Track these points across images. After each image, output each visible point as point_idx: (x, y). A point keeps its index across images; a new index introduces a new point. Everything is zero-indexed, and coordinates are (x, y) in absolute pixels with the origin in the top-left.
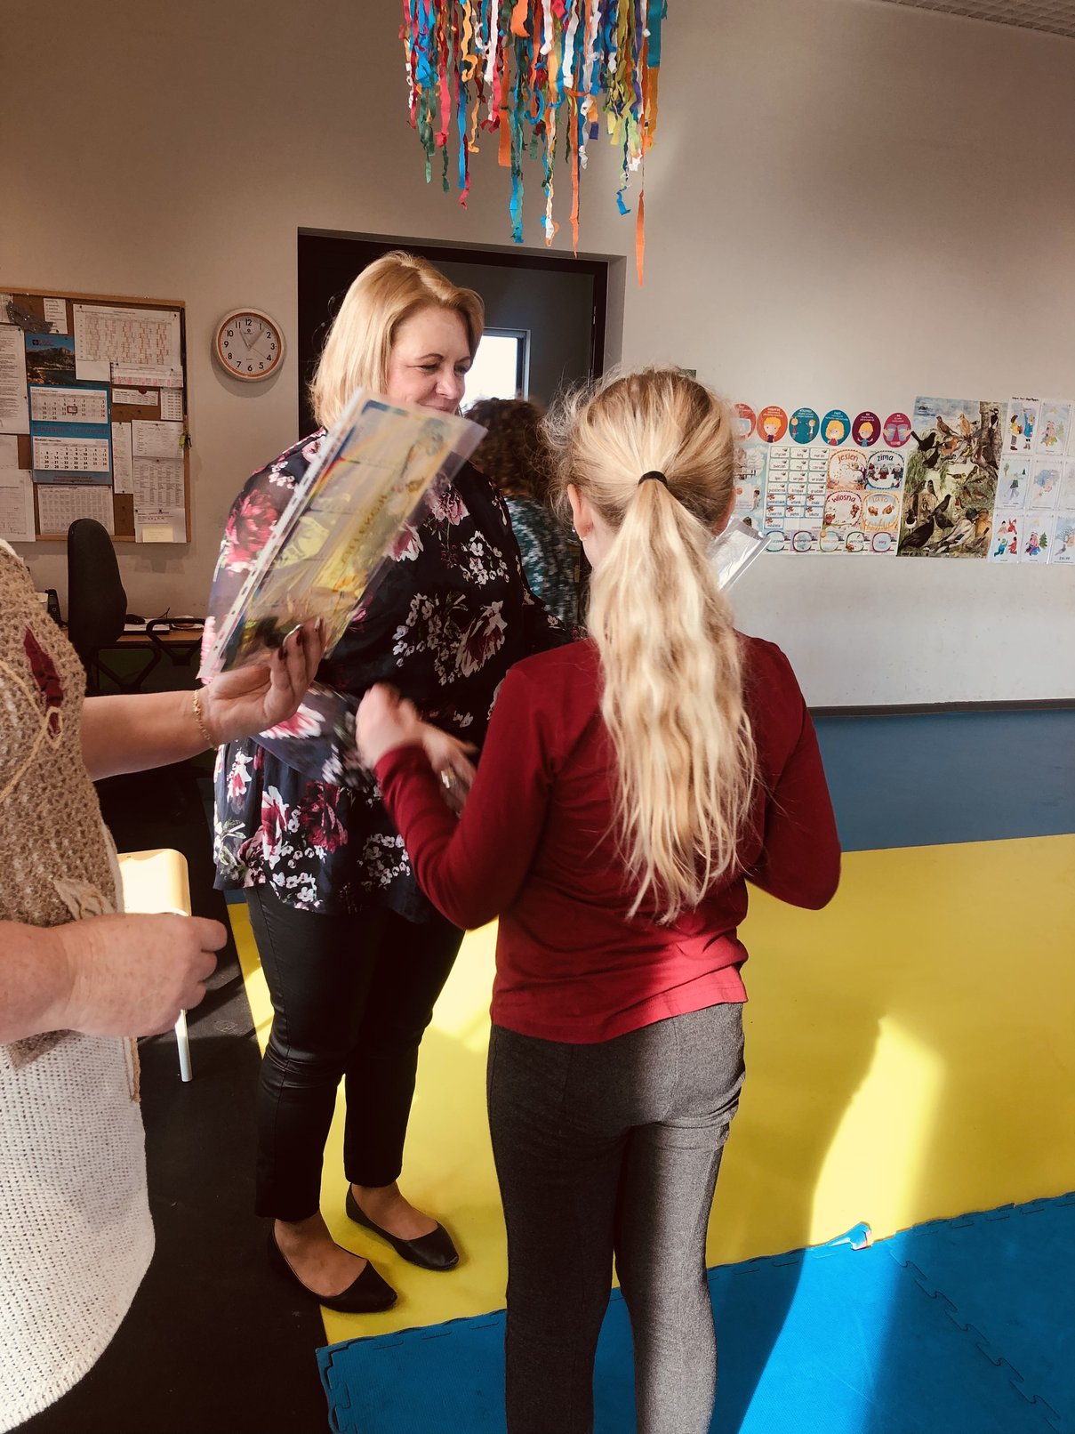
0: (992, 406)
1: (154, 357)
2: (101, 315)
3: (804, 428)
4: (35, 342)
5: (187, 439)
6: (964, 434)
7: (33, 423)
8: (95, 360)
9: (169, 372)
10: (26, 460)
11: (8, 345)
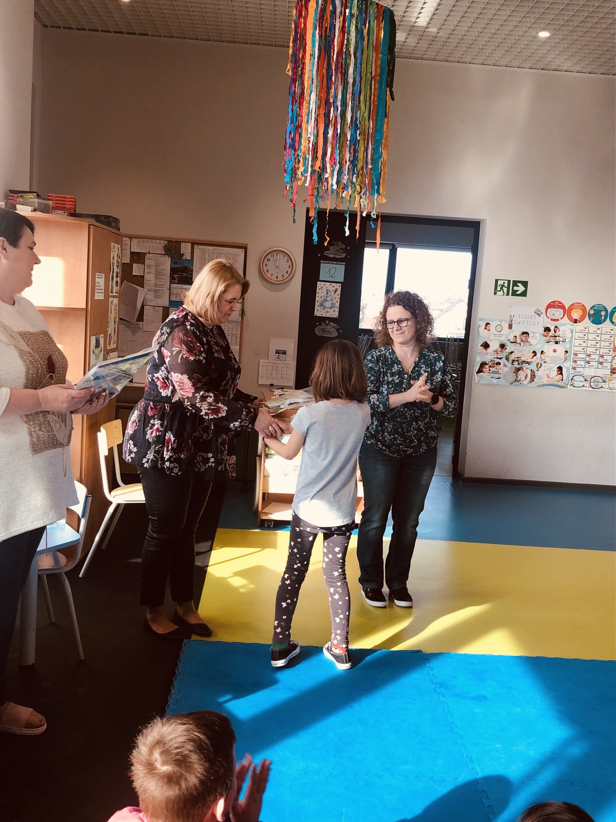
2: (207, 251)
3: (598, 316)
4: (176, 263)
5: (243, 312)
7: (170, 301)
11: (163, 264)
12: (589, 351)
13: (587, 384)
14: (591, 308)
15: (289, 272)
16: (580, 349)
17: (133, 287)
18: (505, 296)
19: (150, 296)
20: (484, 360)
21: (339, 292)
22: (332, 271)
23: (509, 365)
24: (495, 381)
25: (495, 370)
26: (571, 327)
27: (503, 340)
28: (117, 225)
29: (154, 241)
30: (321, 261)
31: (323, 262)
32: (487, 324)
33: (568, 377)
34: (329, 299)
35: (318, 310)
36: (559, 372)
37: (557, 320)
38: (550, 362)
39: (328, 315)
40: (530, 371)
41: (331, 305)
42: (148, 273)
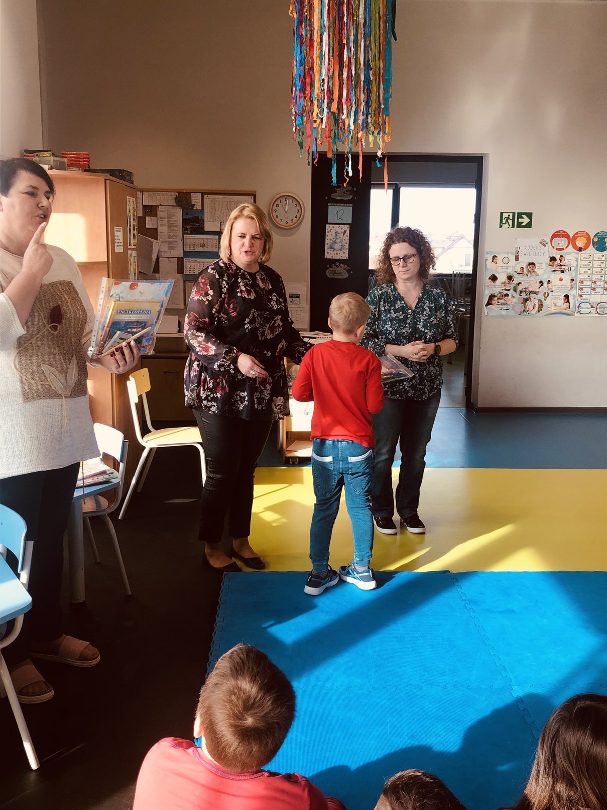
2: (217, 199)
3: (602, 243)
4: (187, 214)
7: (184, 252)
8: (213, 221)
10: (181, 269)
11: (175, 216)
12: (594, 277)
13: (593, 310)
14: (595, 236)
15: (298, 217)
16: (586, 276)
17: (148, 239)
18: (510, 229)
20: (493, 293)
21: (348, 233)
22: (340, 213)
23: (517, 295)
24: (504, 313)
25: (504, 302)
26: (576, 256)
27: (510, 271)
28: (130, 179)
29: (165, 193)
30: (329, 204)
31: (331, 204)
32: (494, 257)
33: (575, 304)
34: (338, 241)
35: (328, 253)
36: (566, 300)
37: (562, 249)
39: (338, 257)
40: (538, 301)
41: (341, 247)
42: (160, 225)
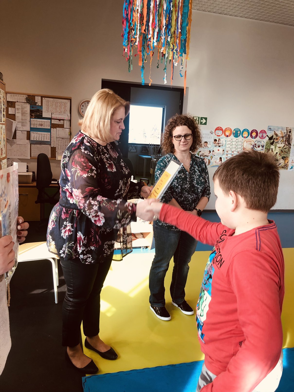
0: (289, 128)
1: (63, 112)
2: (50, 101)
3: (237, 134)
4: (33, 107)
5: (71, 133)
6: (282, 136)
7: (31, 128)
8: (47, 112)
9: (67, 115)
10: (29, 138)
11: (26, 108)
12: (233, 149)
14: (234, 130)
16: (229, 149)
17: (10, 120)
19: (19, 125)
28: (1, 77)
29: (20, 95)
36: (220, 160)
37: (219, 136)
38: (217, 155)
40: (208, 160)
42: (17, 112)
